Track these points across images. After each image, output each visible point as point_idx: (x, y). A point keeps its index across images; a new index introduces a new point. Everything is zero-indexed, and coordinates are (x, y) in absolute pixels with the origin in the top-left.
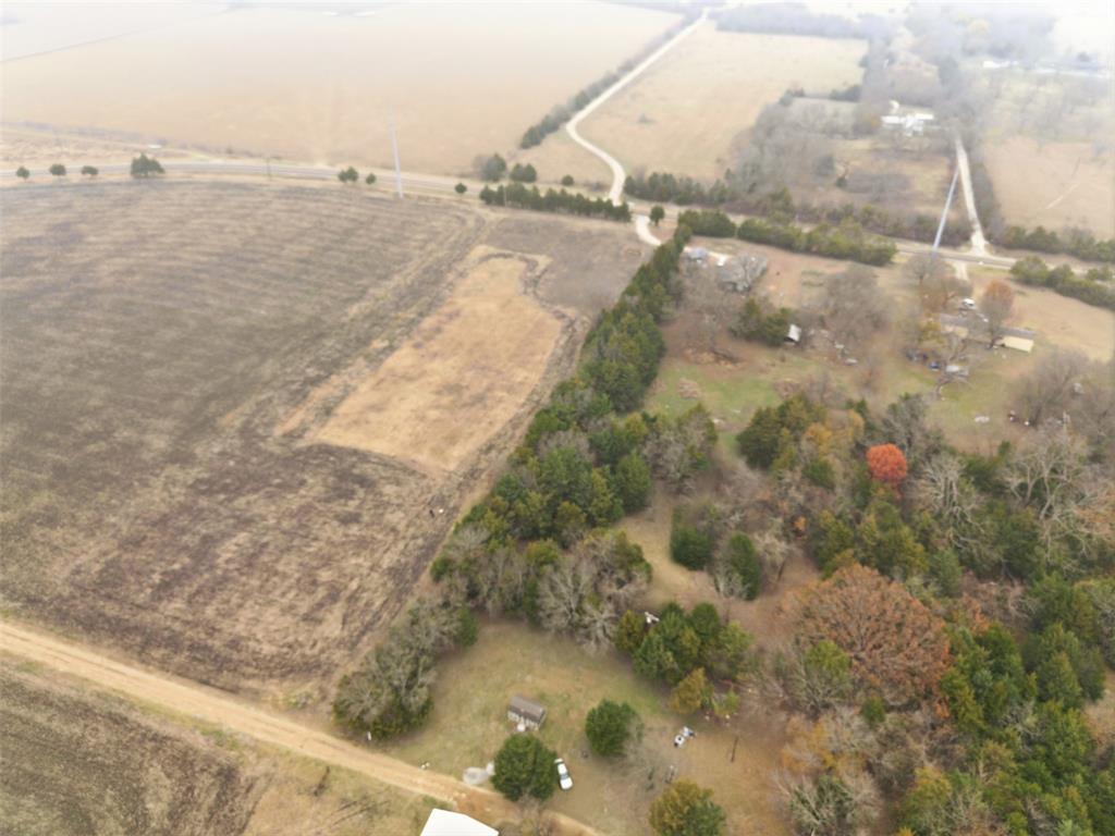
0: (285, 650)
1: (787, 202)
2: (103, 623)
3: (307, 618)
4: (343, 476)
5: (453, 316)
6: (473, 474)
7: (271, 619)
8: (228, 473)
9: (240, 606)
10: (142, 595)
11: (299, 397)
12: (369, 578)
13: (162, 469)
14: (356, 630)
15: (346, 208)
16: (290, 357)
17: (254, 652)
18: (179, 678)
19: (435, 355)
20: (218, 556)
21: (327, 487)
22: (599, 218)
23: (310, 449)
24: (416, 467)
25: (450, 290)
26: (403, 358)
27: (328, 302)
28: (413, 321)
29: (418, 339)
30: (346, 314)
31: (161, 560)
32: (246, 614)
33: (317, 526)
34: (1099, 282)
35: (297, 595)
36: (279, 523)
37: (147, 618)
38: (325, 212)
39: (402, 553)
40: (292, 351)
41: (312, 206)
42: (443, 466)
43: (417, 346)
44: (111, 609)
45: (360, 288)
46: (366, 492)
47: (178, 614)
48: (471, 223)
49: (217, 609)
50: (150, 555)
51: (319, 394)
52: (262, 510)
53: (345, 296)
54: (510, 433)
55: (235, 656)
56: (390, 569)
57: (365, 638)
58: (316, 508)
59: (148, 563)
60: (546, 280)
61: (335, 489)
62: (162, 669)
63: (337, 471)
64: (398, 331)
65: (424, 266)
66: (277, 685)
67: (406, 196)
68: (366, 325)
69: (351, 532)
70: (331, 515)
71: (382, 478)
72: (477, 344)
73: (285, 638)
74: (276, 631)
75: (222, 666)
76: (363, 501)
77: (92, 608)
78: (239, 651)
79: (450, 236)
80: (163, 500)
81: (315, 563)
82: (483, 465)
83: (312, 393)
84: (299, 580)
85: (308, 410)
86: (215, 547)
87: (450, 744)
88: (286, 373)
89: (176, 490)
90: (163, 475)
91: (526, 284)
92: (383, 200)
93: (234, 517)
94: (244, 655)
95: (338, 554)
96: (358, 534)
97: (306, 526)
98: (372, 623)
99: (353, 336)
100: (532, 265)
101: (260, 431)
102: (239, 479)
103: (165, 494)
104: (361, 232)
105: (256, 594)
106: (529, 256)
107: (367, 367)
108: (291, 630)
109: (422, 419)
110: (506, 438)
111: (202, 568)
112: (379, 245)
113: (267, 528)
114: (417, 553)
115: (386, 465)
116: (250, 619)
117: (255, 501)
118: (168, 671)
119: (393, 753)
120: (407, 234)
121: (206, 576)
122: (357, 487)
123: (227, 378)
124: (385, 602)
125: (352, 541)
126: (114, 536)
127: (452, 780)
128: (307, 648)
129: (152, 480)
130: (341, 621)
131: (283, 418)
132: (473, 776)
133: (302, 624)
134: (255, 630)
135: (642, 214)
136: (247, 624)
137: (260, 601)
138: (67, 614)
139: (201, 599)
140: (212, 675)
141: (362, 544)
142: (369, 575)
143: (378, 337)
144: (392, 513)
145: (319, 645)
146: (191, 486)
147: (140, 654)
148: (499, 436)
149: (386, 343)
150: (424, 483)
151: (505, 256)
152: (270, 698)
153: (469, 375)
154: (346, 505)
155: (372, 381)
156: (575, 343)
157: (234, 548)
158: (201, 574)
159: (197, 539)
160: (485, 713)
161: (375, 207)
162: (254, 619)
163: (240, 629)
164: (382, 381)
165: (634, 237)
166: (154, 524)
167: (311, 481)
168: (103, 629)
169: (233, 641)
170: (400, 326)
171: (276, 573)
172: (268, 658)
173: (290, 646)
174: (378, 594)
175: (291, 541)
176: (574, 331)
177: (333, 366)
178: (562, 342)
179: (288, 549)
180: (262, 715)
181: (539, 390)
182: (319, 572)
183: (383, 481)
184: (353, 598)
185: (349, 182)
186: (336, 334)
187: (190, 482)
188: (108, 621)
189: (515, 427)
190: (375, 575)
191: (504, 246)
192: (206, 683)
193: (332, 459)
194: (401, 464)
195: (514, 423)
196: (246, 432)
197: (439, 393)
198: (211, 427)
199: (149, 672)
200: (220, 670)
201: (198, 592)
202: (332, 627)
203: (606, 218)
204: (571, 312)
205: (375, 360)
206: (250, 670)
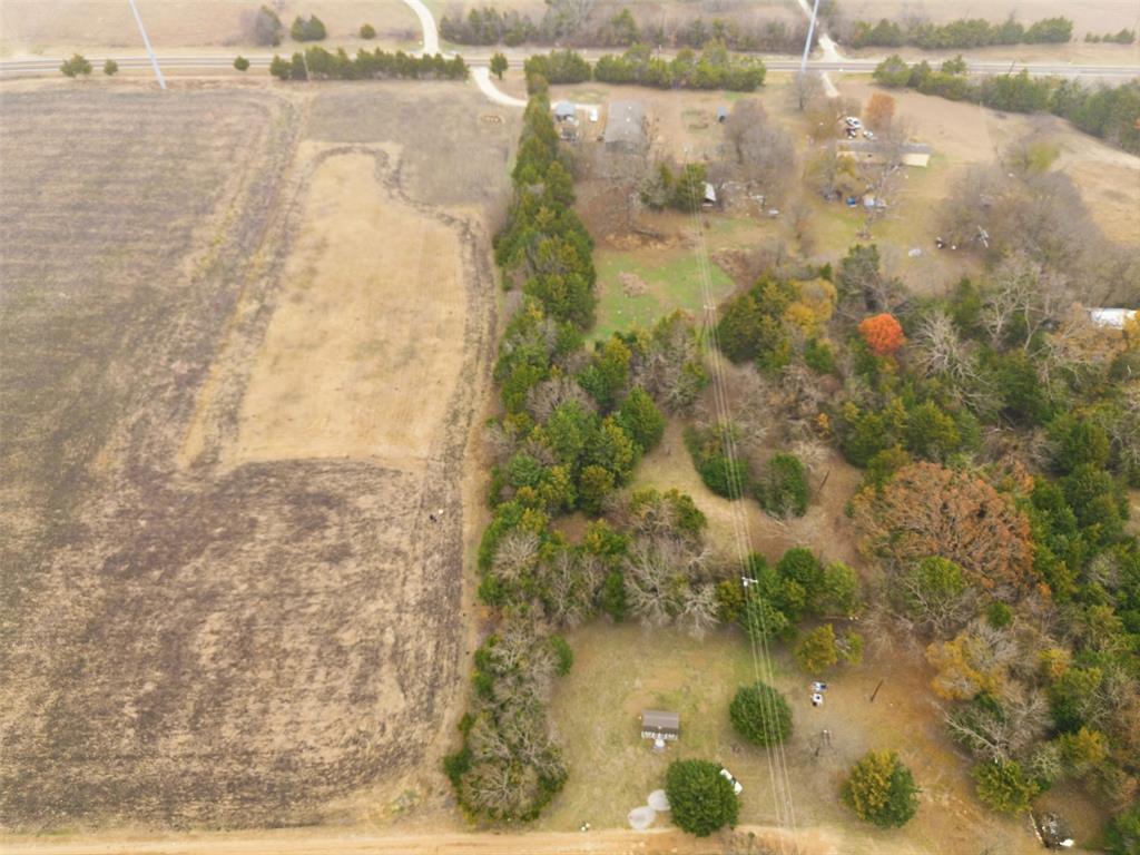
0: (352, 748)
1: (631, 26)
2: (92, 796)
3: (356, 698)
4: (299, 500)
5: (321, 247)
6: (452, 454)
7: (313, 715)
8: (146, 538)
9: (265, 712)
10: (126, 741)
11: (183, 407)
12: (403, 623)
13: (49, 558)
14: (421, 694)
15: (95, 116)
16: (139, 352)
17: (315, 765)
18: (239, 832)
19: (325, 307)
20: (198, 656)
21: (287, 521)
22: (429, 79)
23: (237, 474)
24: (383, 464)
25: (299, 212)
26: (286, 321)
27: (147, 262)
28: (274, 265)
29: (293, 290)
30: (182, 275)
31: (124, 685)
32: (278, 720)
33: (304, 576)
34: (956, 76)
35: (328, 674)
36: (252, 586)
37: (149, 768)
38: (69, 127)
39: (424, 579)
40: (135, 343)
41: (44, 119)
42: (413, 453)
43: (298, 299)
44: (95, 775)
45: (179, 233)
46: (339, 514)
47: (189, 751)
48: (276, 112)
49: (237, 727)
50: (103, 683)
51: (208, 394)
52: (222, 576)
53: (165, 247)
54: (468, 390)
55: (294, 778)
56: (421, 603)
57: (438, 700)
58: (288, 553)
59: (108, 695)
60: (408, 175)
61: (299, 520)
62: (209, 828)
63: (287, 496)
64: (263, 284)
65: (247, 183)
66: (365, 795)
67: (170, 84)
68: (217, 284)
69: (348, 571)
70: (313, 556)
71: (347, 489)
72: (371, 280)
73: (344, 733)
74: (328, 727)
75: (284, 797)
76: (342, 526)
77: (65, 782)
78: (295, 771)
79: (258, 135)
80: (76, 602)
81: (326, 626)
82: (458, 440)
83: (197, 398)
84: (319, 654)
85: (204, 422)
86: (186, 644)
87: (597, 791)
88: (145, 376)
89: (86, 583)
90: (55, 566)
91: (387, 185)
92: (140, 95)
93: (189, 596)
94: (305, 774)
95: (349, 605)
96: (358, 570)
97: (291, 580)
98: (436, 678)
99: (207, 303)
100: (383, 159)
101: (157, 468)
102: (167, 543)
103: (75, 593)
104: (136, 148)
105: (277, 689)
106: (371, 146)
107: (248, 342)
108: (346, 722)
109: (356, 397)
110: (468, 397)
111: (186, 678)
112: (170, 164)
113: (241, 598)
114: (440, 573)
115: (343, 471)
116: (287, 725)
117: (205, 566)
118: (219, 829)
119: (542, 826)
120: (200, 142)
121: (197, 687)
122: (323, 509)
123: (66, 402)
124: (437, 646)
125: (357, 583)
126: (37, 673)
127: (621, 831)
128: (377, 736)
129: (45, 578)
130: (398, 688)
131: (176, 441)
132: (640, 819)
133: (353, 708)
134: (300, 736)
135: (478, 65)
136: (286, 733)
137: (287, 696)
138: (35, 801)
139: (205, 720)
140: (278, 812)
141: (371, 582)
142: (400, 619)
143: (239, 300)
144: (384, 531)
145: (389, 728)
146: (105, 571)
147: (168, 818)
148: (458, 397)
149: (255, 305)
150: (402, 481)
151: (345, 151)
152: (366, 815)
153: (382, 324)
154: (323, 538)
155: (266, 362)
156: (483, 254)
157: (214, 638)
158: (189, 687)
159: (155, 641)
160: (615, 740)
161: (137, 107)
162: (291, 722)
163: (280, 741)
164: (277, 359)
165: (481, 99)
166: (85, 639)
167: (262, 518)
168: (96, 803)
169: (281, 760)
170: (262, 276)
171: (286, 654)
172: (336, 766)
173: (355, 742)
174: (424, 640)
175: (281, 606)
176: (474, 237)
177: (204, 353)
178: (468, 256)
179: (284, 617)
180: (369, 839)
181: (473, 325)
182: (338, 635)
183: (351, 493)
184: (397, 655)
185: (80, 77)
186: (183, 306)
187: (100, 566)
188: (97, 790)
189: (470, 380)
190: (408, 617)
191: (334, 138)
192: (276, 825)
193: (272, 480)
194: (361, 464)
195: (467, 375)
196: (135, 473)
197: (357, 357)
198: (84, 479)
199: (195, 837)
200: (284, 803)
201: (199, 712)
202: (392, 700)
203: (438, 78)
204: (458, 212)
205: (254, 329)
206: (323, 789)
